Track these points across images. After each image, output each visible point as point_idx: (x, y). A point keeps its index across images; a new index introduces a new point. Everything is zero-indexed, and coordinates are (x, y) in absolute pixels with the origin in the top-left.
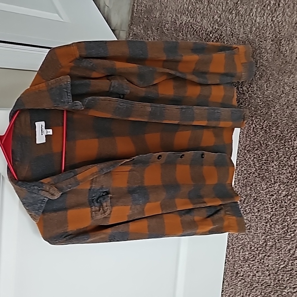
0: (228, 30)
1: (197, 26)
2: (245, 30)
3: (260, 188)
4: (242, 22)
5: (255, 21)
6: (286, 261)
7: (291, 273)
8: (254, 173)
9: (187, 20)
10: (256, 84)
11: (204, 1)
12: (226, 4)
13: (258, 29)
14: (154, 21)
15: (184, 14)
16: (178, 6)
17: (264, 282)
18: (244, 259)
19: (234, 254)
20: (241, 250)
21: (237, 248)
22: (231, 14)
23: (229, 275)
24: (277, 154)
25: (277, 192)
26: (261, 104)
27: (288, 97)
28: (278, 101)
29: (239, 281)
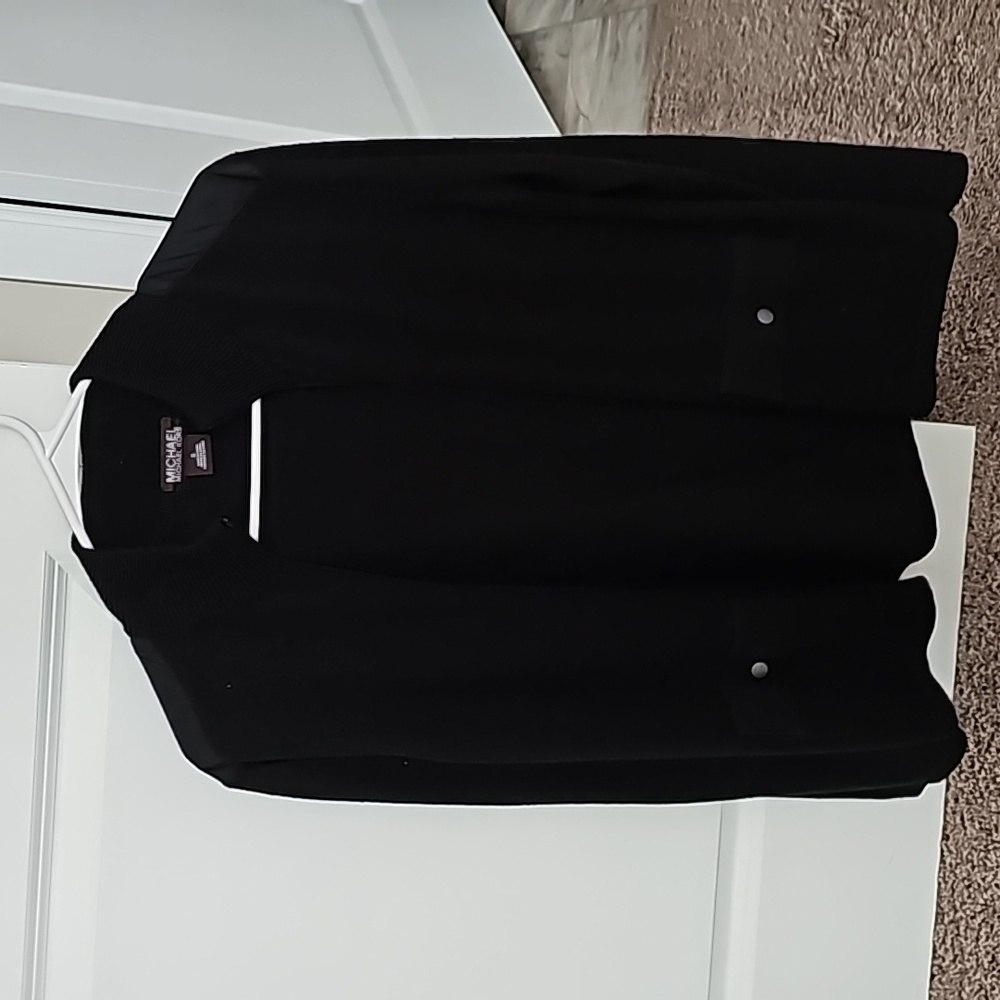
0: (929, 136)
2: (981, 128)
4: (970, 103)
9: (804, 123)
11: (855, 53)
12: (922, 52)
15: (796, 103)
16: (779, 79)
18: (994, 964)
19: (961, 943)
20: (984, 930)
21: (970, 921)
22: (935, 81)
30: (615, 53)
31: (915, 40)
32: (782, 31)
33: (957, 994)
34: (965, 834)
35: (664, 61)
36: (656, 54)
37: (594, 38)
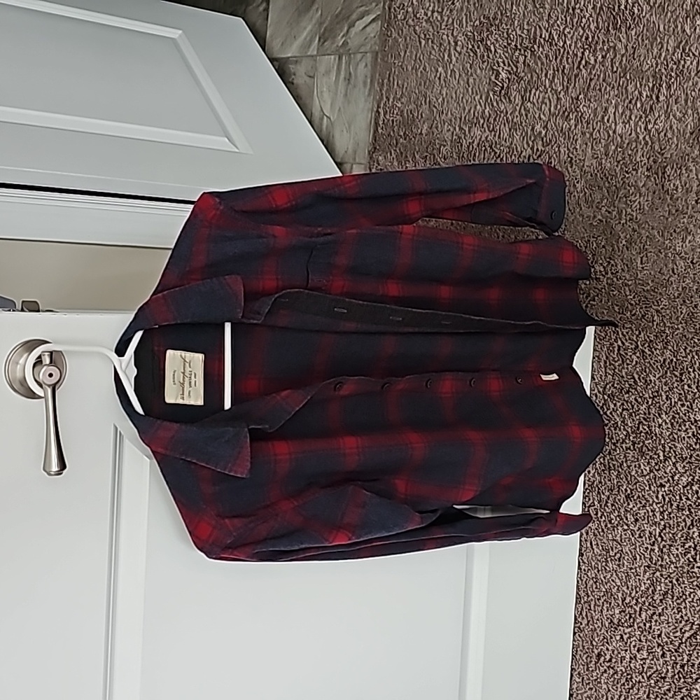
0: (562, 151)
1: (502, 148)
2: (595, 150)
3: (637, 472)
4: (588, 135)
5: (614, 132)
6: (696, 623)
8: (624, 441)
9: (481, 137)
10: (621, 257)
11: (515, 98)
12: (557, 102)
13: (620, 148)
14: (418, 141)
15: (476, 124)
16: (464, 109)
17: (652, 671)
18: (612, 624)
19: (592, 614)
20: (605, 606)
21: (597, 602)
22: (566, 120)
23: (583, 660)
24: (667, 400)
25: (670, 479)
26: (632, 297)
27: (684, 282)
28: (666, 291)
29: (603, 673)
30: (348, 79)
31: (553, 95)
32: (466, 79)
33: (589, 642)
34: (593, 553)
35: (385, 89)
36: (378, 83)
37: (333, 67)
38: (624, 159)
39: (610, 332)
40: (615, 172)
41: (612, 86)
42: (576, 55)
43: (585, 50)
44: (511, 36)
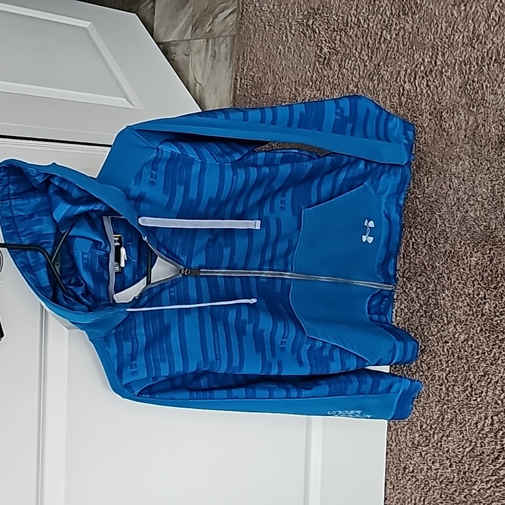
2: (392, 102)
3: (428, 333)
4: (387, 91)
6: (473, 441)
7: (482, 458)
8: (418, 311)
9: (311, 95)
10: (413, 178)
11: (334, 66)
12: (364, 68)
13: (410, 100)
14: (266, 99)
15: (307, 86)
16: (298, 75)
17: (443, 477)
18: (413, 445)
19: (399, 438)
20: (409, 431)
21: (402, 429)
22: (371, 81)
23: (393, 473)
24: (448, 280)
25: (452, 337)
26: (421, 207)
27: (458, 194)
28: (445, 201)
29: (408, 481)
30: (214, 56)
31: (361, 63)
32: (298, 54)
33: (398, 459)
35: (241, 62)
36: (236, 58)
37: (203, 48)
38: (413, 107)
39: (406, 233)
40: (407, 117)
41: (403, 55)
42: (377, 34)
43: (383, 30)
44: (331, 21)
